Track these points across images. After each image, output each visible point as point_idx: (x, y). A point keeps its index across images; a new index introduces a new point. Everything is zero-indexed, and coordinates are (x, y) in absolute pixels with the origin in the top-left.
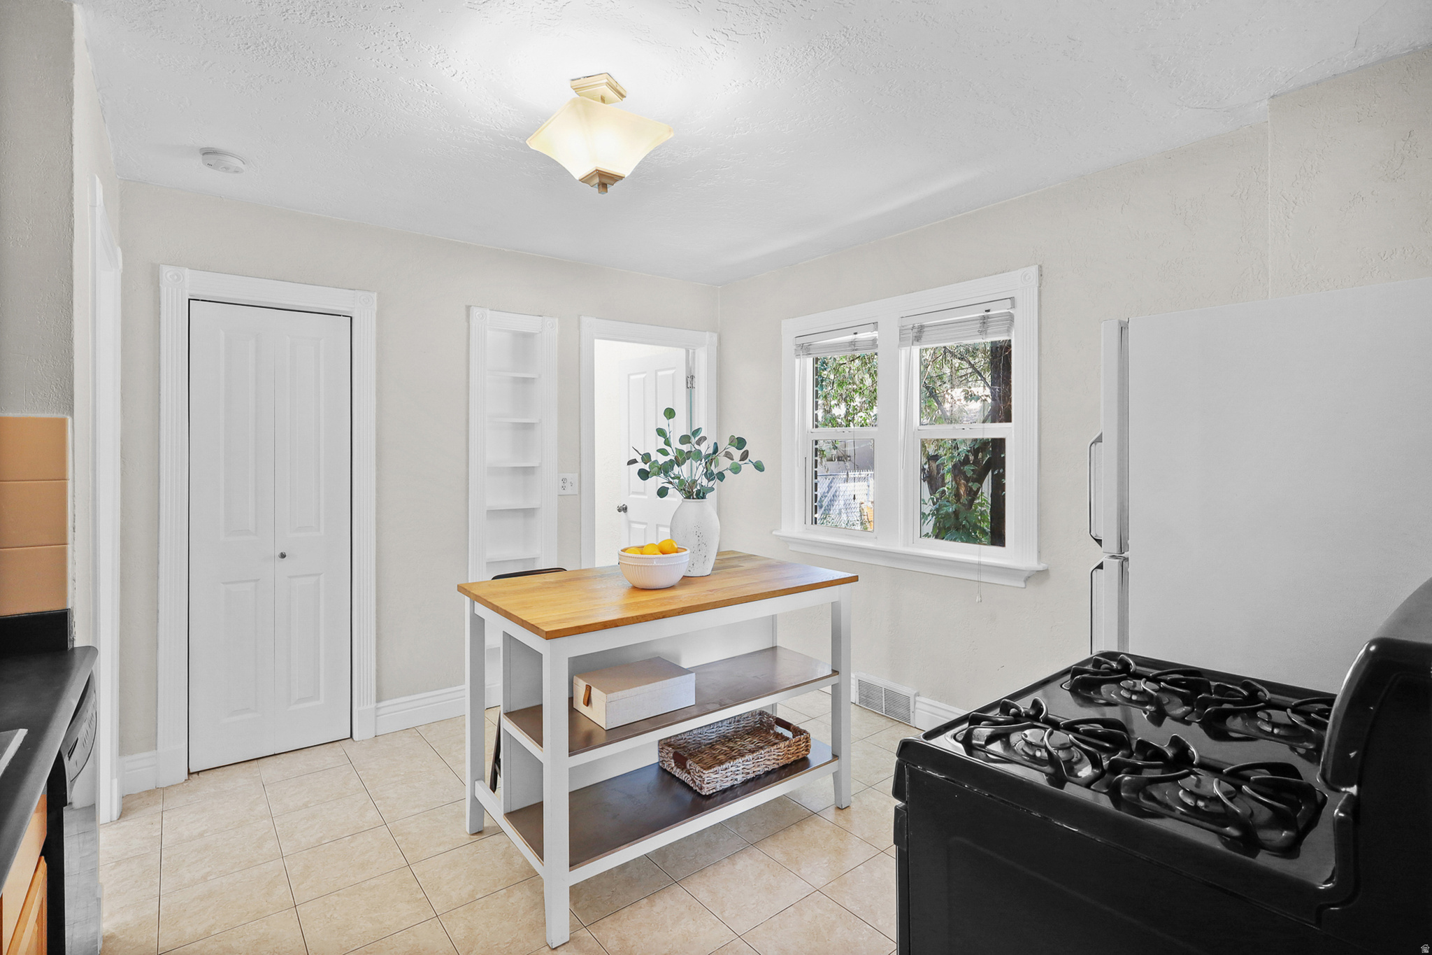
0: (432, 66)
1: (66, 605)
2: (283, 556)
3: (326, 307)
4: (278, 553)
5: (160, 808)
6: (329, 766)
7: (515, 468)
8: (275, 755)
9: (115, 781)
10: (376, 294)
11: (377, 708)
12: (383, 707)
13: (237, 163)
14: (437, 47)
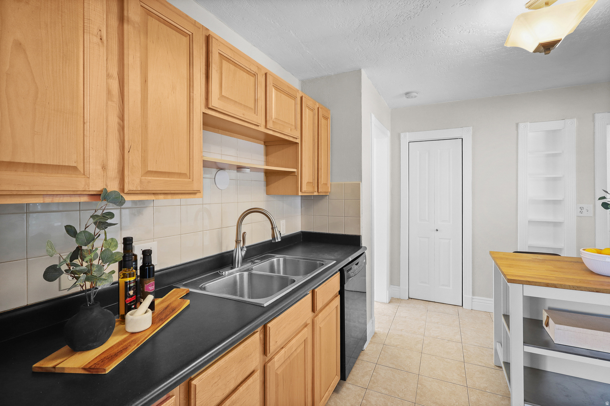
0: (459, 34)
1: (360, 233)
2: (437, 230)
3: (453, 136)
4: (435, 229)
5: (398, 304)
6: (450, 313)
7: (546, 200)
8: (434, 302)
9: (388, 291)
10: (472, 127)
11: (473, 298)
12: (475, 299)
13: (415, 94)
14: (457, 26)
